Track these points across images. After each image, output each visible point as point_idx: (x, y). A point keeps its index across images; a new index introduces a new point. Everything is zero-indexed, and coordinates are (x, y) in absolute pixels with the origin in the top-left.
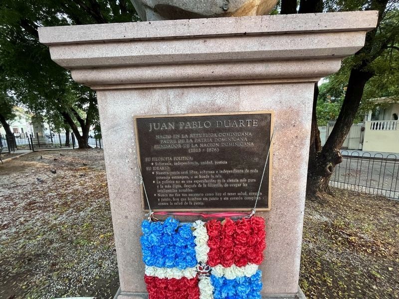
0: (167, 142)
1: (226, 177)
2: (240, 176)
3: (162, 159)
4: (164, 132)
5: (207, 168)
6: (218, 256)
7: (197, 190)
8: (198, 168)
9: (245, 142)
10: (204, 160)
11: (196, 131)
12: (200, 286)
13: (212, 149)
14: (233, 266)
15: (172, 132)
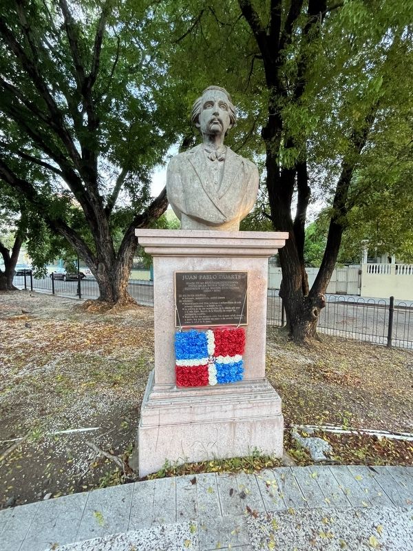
0: (192, 286)
1: (224, 306)
2: (232, 306)
3: (189, 296)
4: (191, 281)
5: (214, 301)
6: (220, 351)
7: (208, 314)
8: (209, 301)
9: (234, 287)
10: (213, 296)
11: (209, 281)
12: (209, 370)
13: (217, 290)
14: (228, 356)
15: (195, 281)
